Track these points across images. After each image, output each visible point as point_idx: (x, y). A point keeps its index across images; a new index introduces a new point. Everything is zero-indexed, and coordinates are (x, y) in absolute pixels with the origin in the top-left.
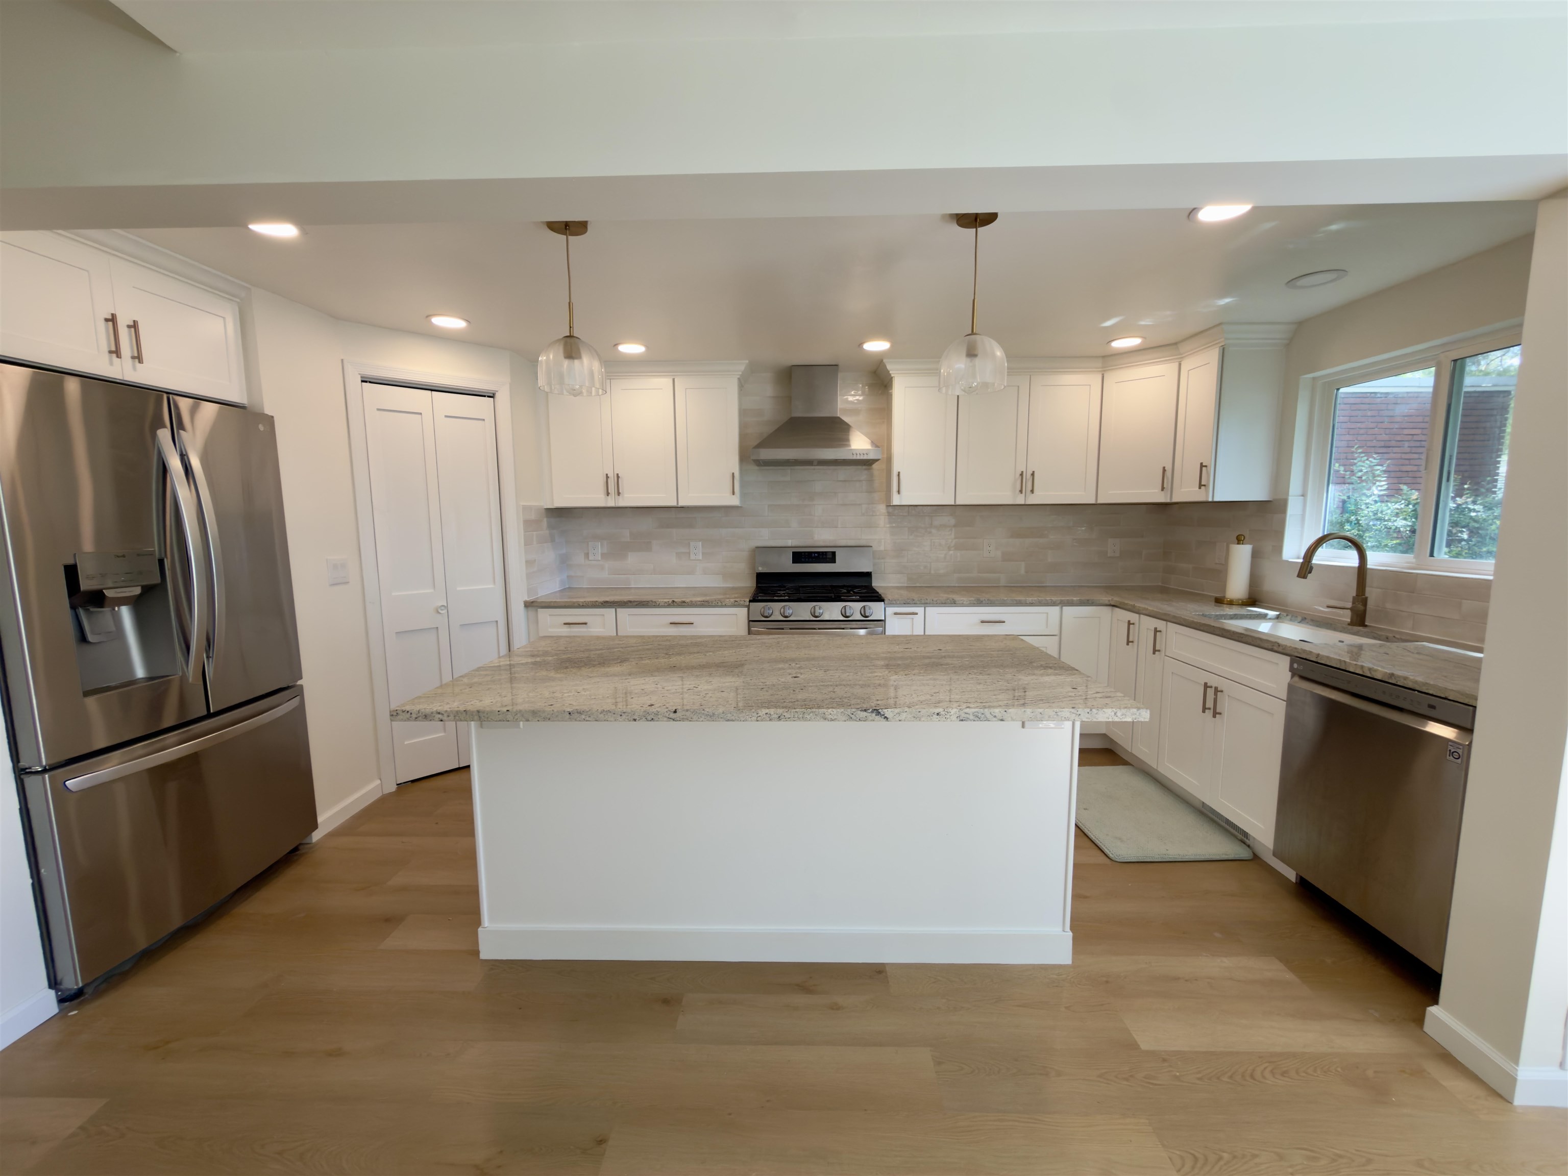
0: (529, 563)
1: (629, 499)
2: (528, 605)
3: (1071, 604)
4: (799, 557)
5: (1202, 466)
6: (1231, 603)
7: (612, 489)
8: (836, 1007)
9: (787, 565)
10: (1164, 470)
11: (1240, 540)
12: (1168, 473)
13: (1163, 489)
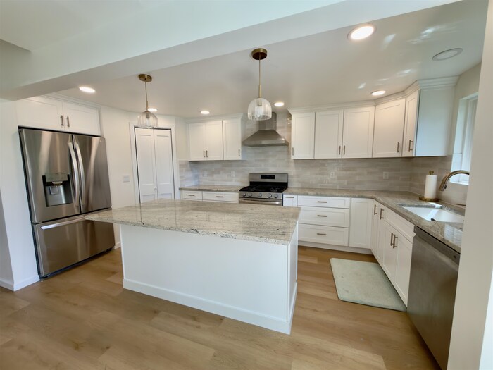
0: (180, 177)
1: (211, 158)
2: (180, 189)
3: (355, 197)
4: (263, 176)
5: (410, 141)
6: (426, 200)
7: (205, 155)
8: (199, 327)
9: (259, 179)
10: (399, 144)
11: (431, 173)
12: (401, 145)
13: (398, 151)
